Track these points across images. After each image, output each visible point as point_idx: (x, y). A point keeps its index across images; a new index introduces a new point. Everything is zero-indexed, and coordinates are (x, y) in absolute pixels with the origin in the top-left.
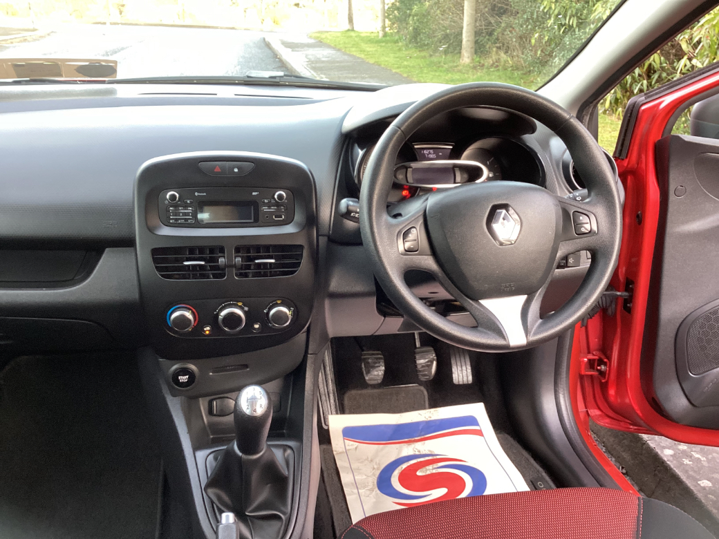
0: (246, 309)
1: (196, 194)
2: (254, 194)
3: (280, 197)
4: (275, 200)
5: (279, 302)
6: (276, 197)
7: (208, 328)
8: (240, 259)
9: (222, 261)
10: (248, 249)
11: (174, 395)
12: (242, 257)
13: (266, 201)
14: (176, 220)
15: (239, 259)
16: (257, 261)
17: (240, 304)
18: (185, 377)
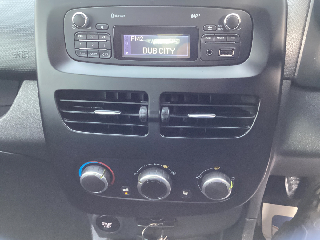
0: (173, 173)
1: (112, 16)
2: (193, 16)
3: (232, 22)
4: (224, 27)
5: (217, 168)
6: (225, 21)
7: (127, 190)
8: (168, 111)
9: (143, 112)
10: (180, 97)
11: (101, 235)
12: (171, 108)
13: (210, 28)
14: (87, 52)
15: (165, 111)
16: (190, 116)
17: (166, 167)
18: (109, 224)
